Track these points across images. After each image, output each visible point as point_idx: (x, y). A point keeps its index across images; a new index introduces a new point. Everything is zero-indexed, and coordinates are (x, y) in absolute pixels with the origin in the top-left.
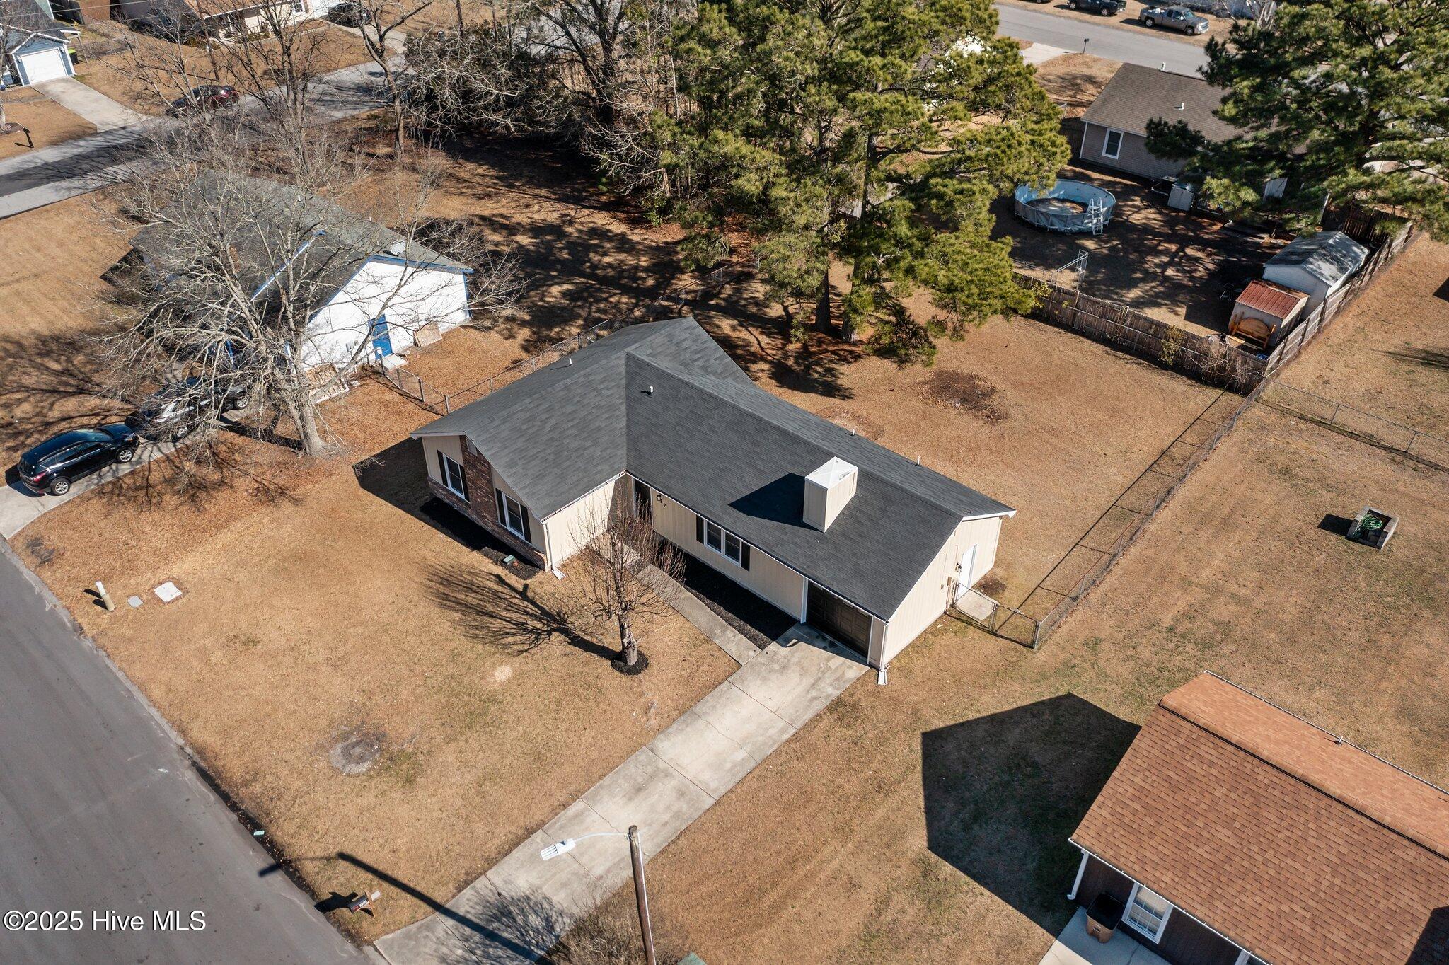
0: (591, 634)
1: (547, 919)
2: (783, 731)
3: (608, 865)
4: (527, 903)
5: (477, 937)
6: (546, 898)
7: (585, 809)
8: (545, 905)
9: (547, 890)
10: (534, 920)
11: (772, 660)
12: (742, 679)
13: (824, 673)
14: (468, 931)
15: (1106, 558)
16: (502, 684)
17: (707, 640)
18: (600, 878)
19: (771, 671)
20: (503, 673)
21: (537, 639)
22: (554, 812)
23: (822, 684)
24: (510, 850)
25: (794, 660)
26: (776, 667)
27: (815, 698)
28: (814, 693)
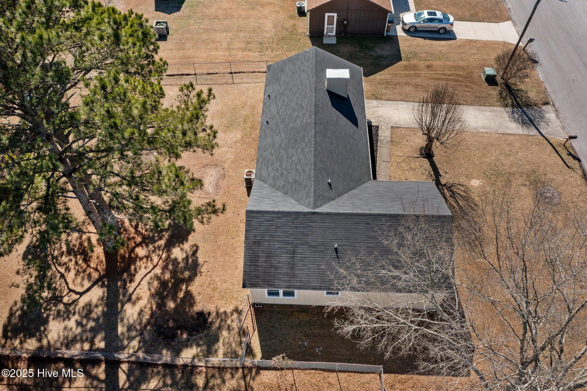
0: (429, 173)
1: (513, 114)
2: (402, 104)
3: (486, 113)
4: (516, 121)
5: (535, 123)
6: (509, 118)
7: (480, 128)
8: (511, 117)
9: (508, 119)
10: (516, 116)
11: (380, 121)
12: (395, 124)
13: (370, 107)
14: (537, 126)
15: (234, 75)
16: (478, 179)
17: (392, 141)
18: (490, 112)
19: (384, 118)
20: (475, 183)
21: (452, 186)
22: (491, 133)
23: (374, 105)
24: (511, 134)
25: (373, 116)
26: (381, 119)
27: (382, 104)
28: (380, 105)
